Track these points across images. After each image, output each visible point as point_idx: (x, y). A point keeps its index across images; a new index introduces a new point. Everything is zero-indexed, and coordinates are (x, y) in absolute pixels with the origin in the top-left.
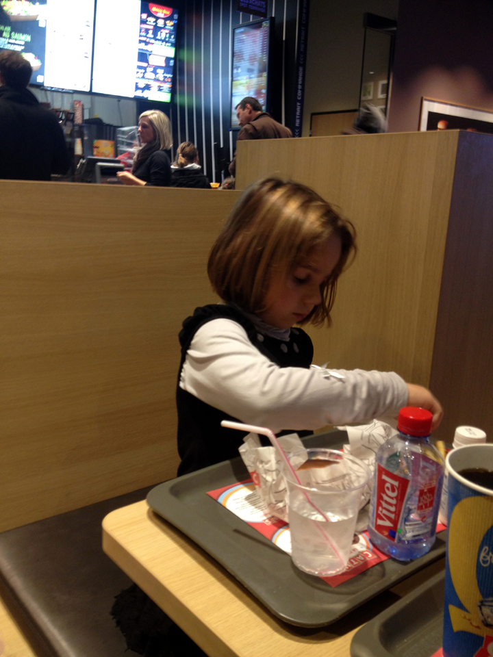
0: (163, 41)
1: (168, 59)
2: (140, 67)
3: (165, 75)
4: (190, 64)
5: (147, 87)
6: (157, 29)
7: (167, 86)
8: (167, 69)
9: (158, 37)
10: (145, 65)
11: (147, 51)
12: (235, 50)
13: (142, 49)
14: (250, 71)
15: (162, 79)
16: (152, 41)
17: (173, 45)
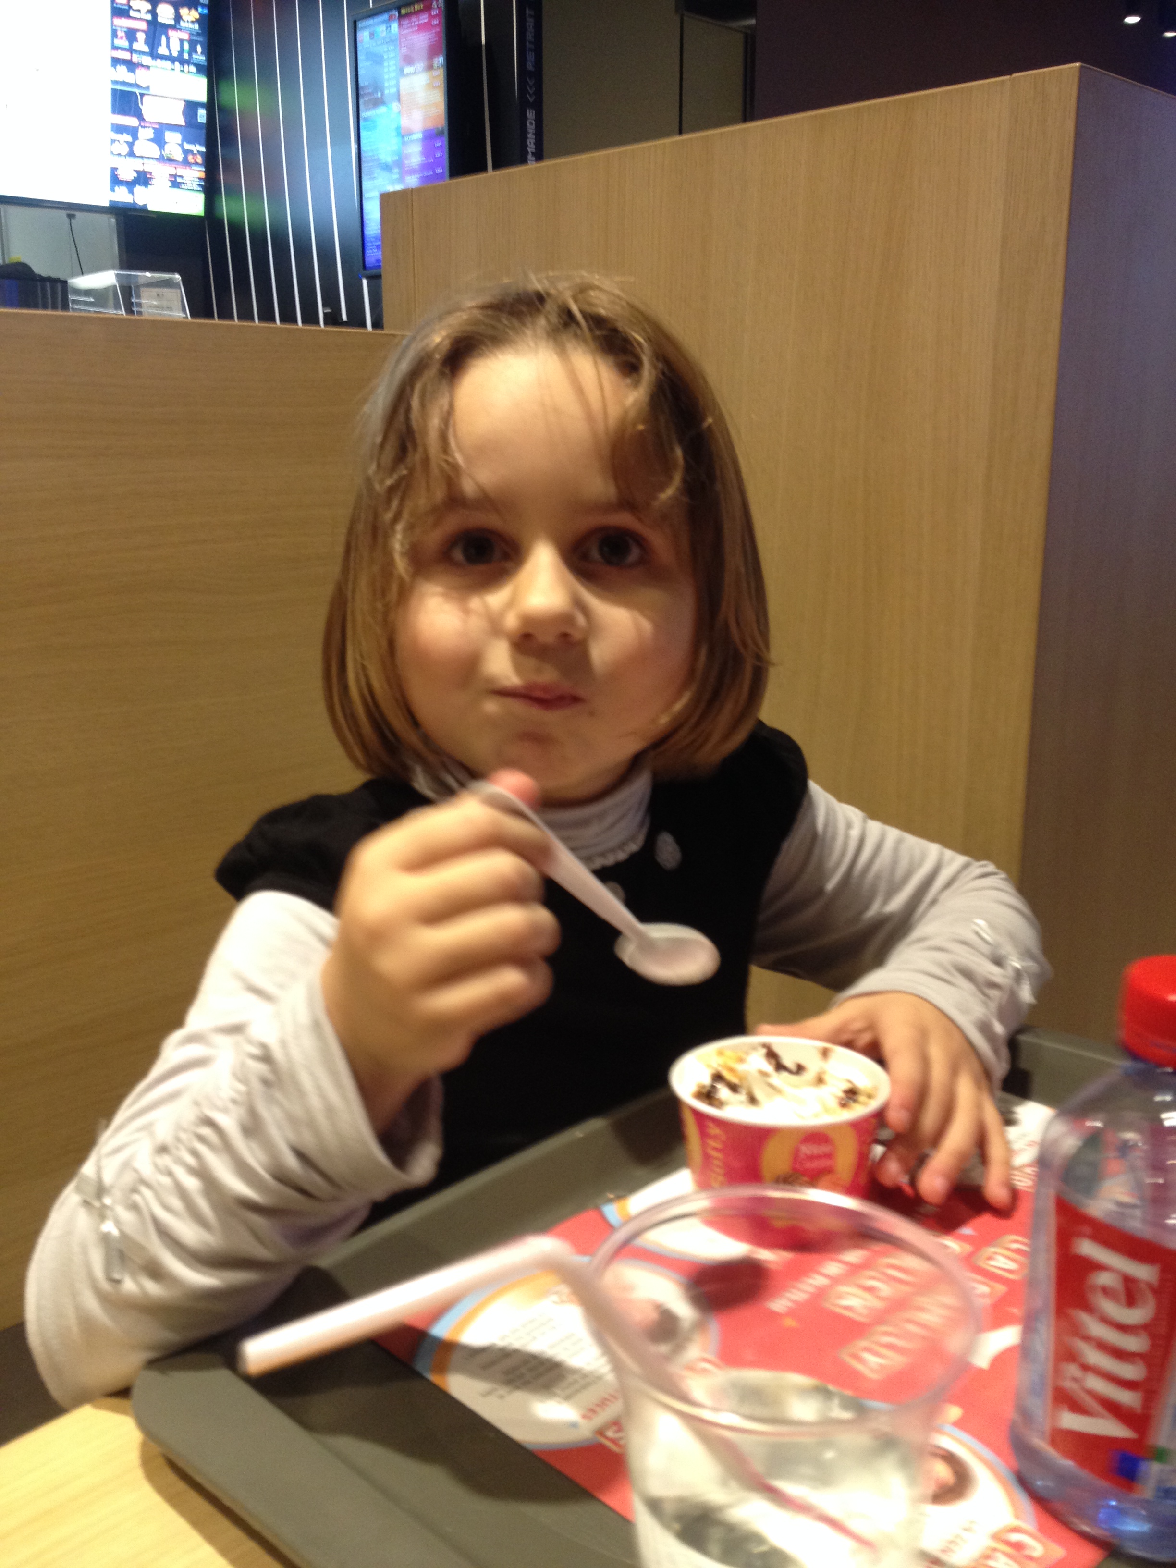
0: (172, 60)
1: (191, 107)
2: (119, 129)
3: (187, 146)
4: (248, 116)
5: (143, 179)
6: (156, 29)
7: (194, 175)
8: (189, 131)
9: (162, 50)
10: (132, 121)
11: (137, 86)
13: (124, 83)
15: (179, 156)
16: (147, 60)
17: (200, 68)
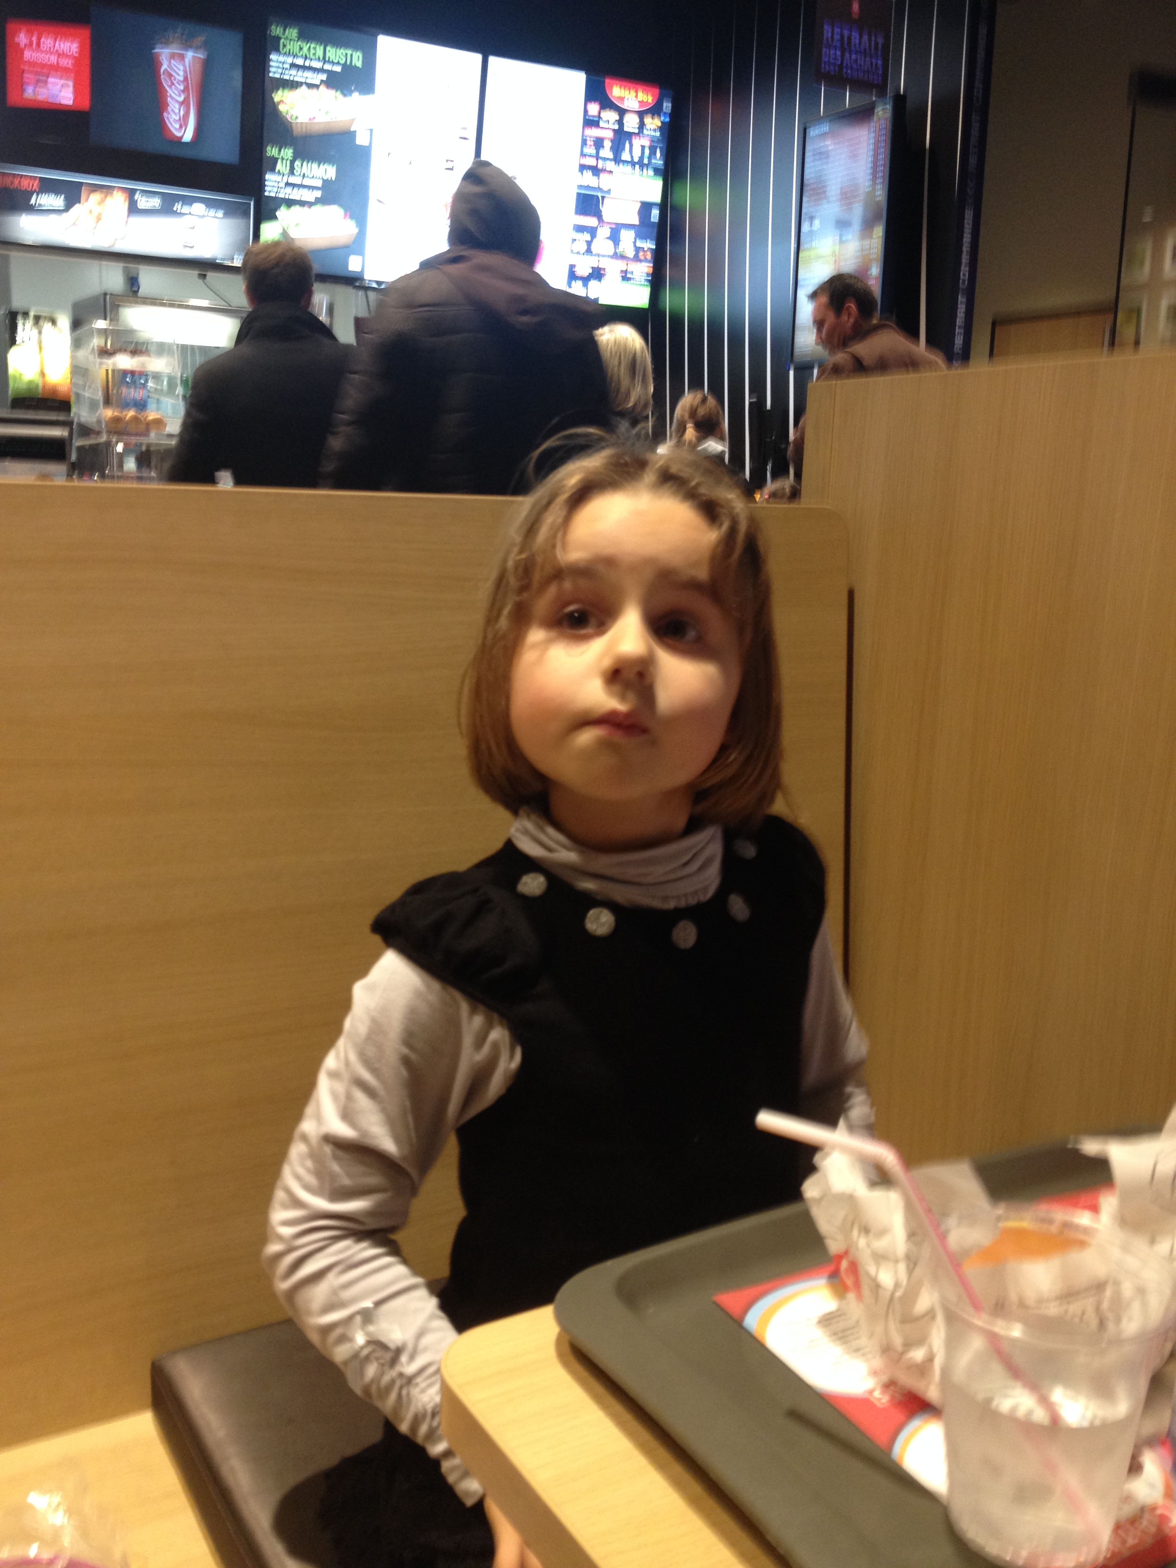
0: (633, 164)
1: (646, 207)
2: (580, 229)
3: (639, 244)
4: (698, 214)
5: (597, 274)
6: (621, 137)
7: (643, 270)
8: (643, 228)
9: (625, 156)
10: (591, 221)
11: (599, 189)
12: (806, 176)
13: (588, 187)
14: (842, 224)
15: (631, 253)
16: (610, 166)
17: (657, 171)
